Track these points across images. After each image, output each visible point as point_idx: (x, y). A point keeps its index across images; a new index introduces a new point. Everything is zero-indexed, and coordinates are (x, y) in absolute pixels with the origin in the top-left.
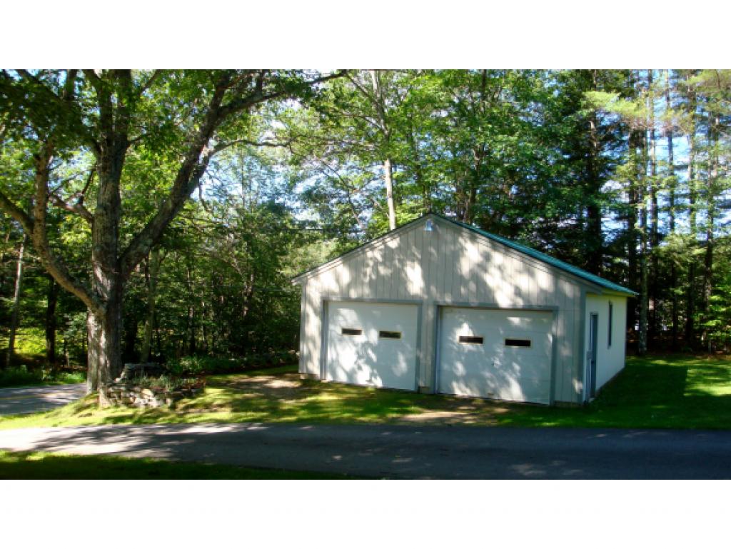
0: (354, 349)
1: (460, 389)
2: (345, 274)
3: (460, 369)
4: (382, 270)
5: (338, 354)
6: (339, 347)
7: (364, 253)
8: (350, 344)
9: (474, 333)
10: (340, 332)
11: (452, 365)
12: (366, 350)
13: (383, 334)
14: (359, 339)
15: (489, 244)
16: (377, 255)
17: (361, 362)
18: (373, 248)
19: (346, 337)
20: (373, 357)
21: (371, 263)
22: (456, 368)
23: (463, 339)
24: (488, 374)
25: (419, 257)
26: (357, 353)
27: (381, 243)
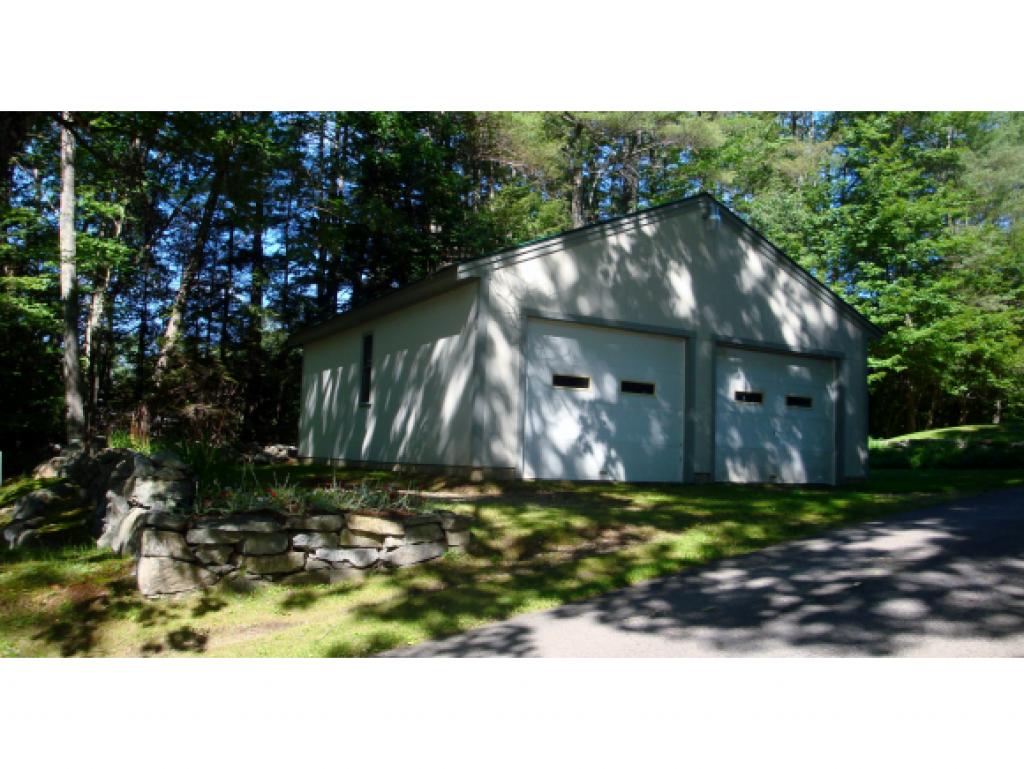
0: (576, 413)
1: (736, 471)
2: (568, 269)
3: (736, 438)
4: (633, 270)
5: (544, 422)
6: (546, 409)
7: (604, 236)
8: (570, 404)
9: (752, 387)
10: (548, 379)
11: (726, 434)
12: (598, 416)
13: (627, 387)
14: (587, 394)
15: (774, 258)
16: (624, 241)
17: (590, 438)
18: (618, 230)
19: (560, 390)
20: (611, 426)
21: (615, 256)
22: (732, 439)
23: (739, 396)
24: (769, 446)
25: (690, 259)
26: (582, 420)
27: (632, 226)
